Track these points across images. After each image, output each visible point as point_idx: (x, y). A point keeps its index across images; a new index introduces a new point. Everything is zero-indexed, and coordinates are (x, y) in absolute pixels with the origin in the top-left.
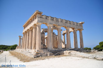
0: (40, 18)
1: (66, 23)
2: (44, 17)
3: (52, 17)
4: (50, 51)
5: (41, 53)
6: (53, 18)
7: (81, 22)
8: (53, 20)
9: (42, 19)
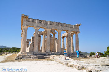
0: (26, 21)
1: (56, 25)
2: (30, 20)
3: (39, 20)
4: (35, 54)
5: (24, 56)
6: (41, 21)
7: (77, 24)
8: (41, 23)
9: (28, 22)
